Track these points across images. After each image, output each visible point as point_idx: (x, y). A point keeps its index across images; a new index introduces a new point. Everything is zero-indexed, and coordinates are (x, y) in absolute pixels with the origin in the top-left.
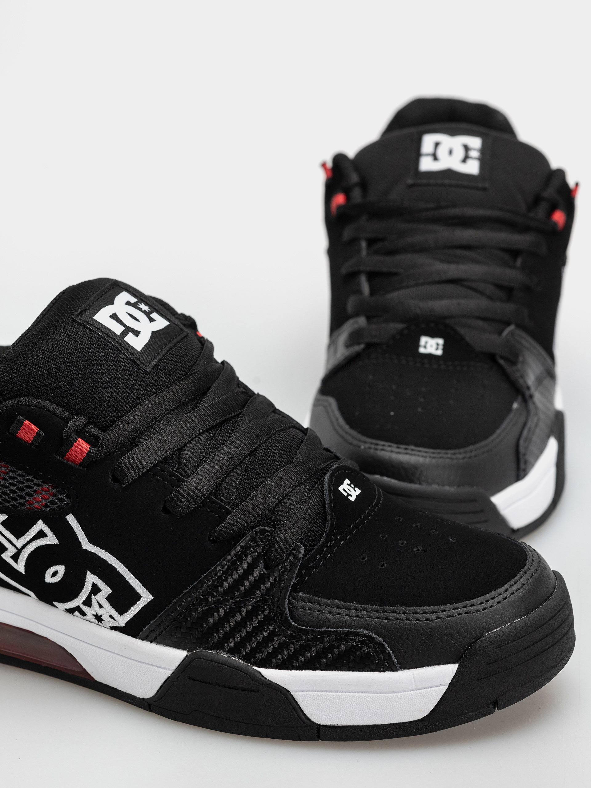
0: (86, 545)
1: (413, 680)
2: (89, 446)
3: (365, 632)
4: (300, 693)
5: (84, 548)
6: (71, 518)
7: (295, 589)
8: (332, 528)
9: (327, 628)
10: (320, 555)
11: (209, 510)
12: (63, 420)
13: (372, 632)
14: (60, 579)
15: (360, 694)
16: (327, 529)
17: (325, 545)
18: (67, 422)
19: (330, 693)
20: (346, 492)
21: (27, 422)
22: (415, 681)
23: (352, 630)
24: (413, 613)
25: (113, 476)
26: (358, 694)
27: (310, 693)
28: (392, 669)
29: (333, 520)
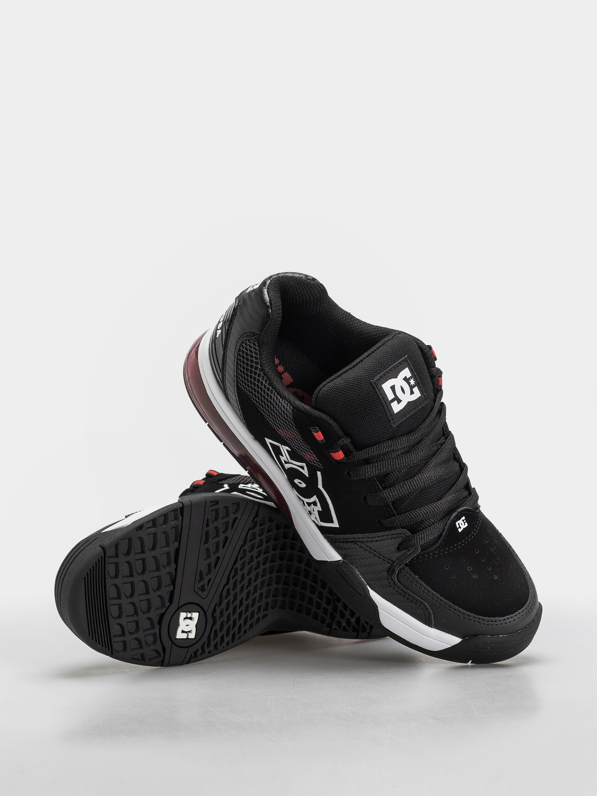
0: (320, 486)
1: (436, 636)
2: (344, 456)
3: (427, 604)
4: (382, 610)
5: (319, 487)
6: (319, 473)
7: (406, 565)
8: (440, 545)
9: (410, 592)
10: (427, 555)
11: (386, 509)
12: (338, 435)
13: (429, 606)
14: (301, 487)
15: (409, 627)
16: (438, 544)
17: (432, 551)
18: (340, 438)
19: (396, 619)
20: (459, 525)
21: (320, 432)
22: (437, 637)
23: (421, 600)
24: (454, 609)
25: (348, 472)
26: (408, 627)
27: (386, 613)
28: (430, 626)
29: (443, 541)
